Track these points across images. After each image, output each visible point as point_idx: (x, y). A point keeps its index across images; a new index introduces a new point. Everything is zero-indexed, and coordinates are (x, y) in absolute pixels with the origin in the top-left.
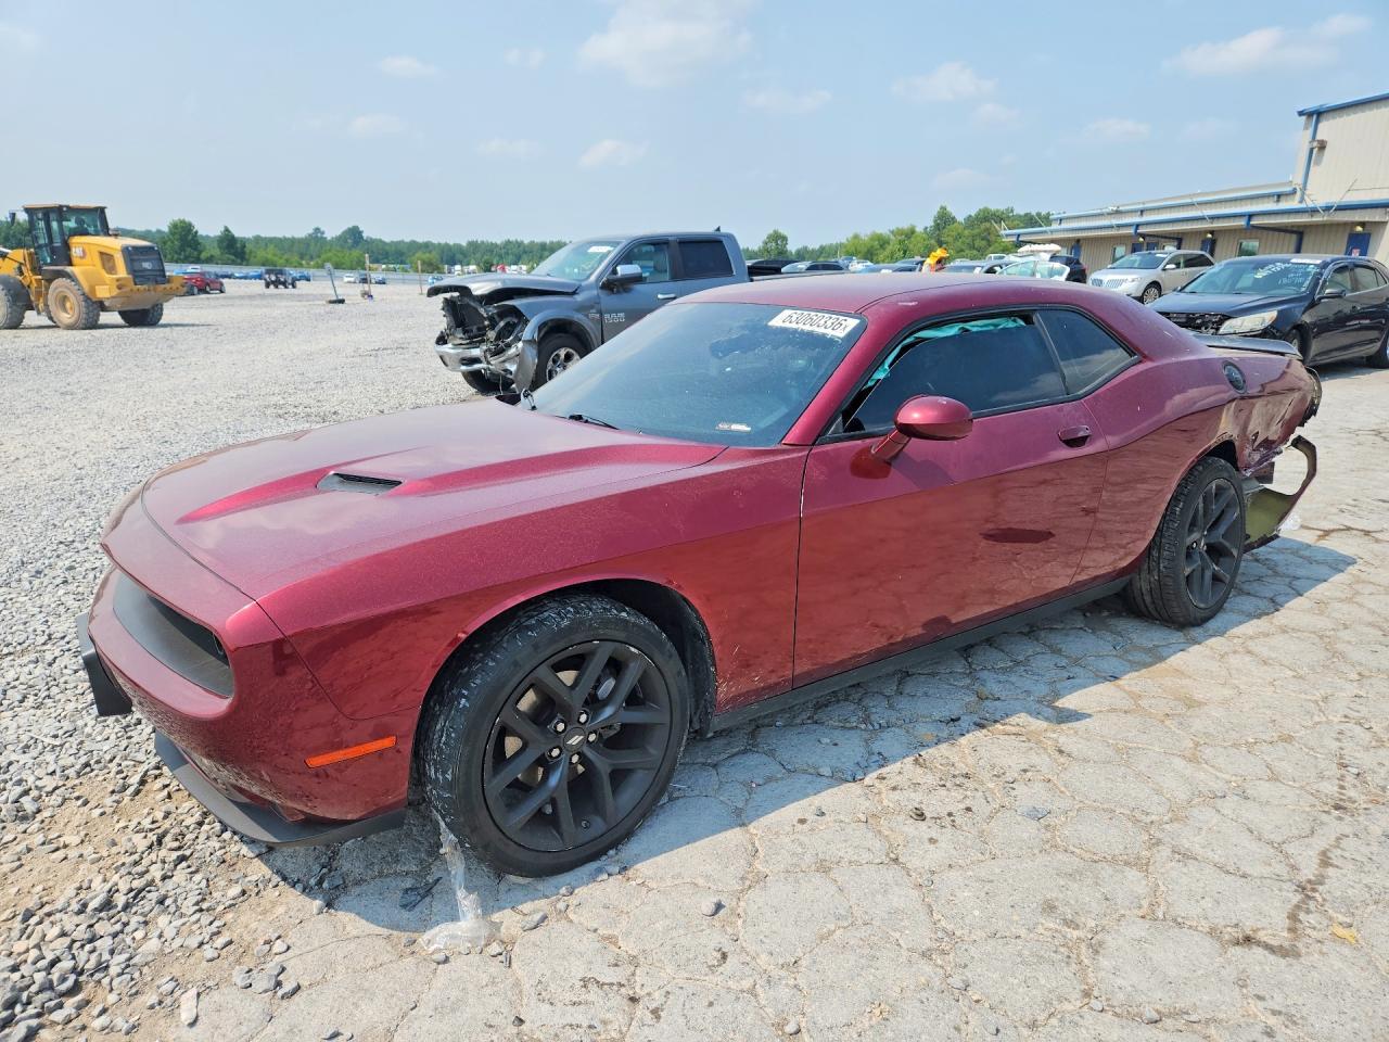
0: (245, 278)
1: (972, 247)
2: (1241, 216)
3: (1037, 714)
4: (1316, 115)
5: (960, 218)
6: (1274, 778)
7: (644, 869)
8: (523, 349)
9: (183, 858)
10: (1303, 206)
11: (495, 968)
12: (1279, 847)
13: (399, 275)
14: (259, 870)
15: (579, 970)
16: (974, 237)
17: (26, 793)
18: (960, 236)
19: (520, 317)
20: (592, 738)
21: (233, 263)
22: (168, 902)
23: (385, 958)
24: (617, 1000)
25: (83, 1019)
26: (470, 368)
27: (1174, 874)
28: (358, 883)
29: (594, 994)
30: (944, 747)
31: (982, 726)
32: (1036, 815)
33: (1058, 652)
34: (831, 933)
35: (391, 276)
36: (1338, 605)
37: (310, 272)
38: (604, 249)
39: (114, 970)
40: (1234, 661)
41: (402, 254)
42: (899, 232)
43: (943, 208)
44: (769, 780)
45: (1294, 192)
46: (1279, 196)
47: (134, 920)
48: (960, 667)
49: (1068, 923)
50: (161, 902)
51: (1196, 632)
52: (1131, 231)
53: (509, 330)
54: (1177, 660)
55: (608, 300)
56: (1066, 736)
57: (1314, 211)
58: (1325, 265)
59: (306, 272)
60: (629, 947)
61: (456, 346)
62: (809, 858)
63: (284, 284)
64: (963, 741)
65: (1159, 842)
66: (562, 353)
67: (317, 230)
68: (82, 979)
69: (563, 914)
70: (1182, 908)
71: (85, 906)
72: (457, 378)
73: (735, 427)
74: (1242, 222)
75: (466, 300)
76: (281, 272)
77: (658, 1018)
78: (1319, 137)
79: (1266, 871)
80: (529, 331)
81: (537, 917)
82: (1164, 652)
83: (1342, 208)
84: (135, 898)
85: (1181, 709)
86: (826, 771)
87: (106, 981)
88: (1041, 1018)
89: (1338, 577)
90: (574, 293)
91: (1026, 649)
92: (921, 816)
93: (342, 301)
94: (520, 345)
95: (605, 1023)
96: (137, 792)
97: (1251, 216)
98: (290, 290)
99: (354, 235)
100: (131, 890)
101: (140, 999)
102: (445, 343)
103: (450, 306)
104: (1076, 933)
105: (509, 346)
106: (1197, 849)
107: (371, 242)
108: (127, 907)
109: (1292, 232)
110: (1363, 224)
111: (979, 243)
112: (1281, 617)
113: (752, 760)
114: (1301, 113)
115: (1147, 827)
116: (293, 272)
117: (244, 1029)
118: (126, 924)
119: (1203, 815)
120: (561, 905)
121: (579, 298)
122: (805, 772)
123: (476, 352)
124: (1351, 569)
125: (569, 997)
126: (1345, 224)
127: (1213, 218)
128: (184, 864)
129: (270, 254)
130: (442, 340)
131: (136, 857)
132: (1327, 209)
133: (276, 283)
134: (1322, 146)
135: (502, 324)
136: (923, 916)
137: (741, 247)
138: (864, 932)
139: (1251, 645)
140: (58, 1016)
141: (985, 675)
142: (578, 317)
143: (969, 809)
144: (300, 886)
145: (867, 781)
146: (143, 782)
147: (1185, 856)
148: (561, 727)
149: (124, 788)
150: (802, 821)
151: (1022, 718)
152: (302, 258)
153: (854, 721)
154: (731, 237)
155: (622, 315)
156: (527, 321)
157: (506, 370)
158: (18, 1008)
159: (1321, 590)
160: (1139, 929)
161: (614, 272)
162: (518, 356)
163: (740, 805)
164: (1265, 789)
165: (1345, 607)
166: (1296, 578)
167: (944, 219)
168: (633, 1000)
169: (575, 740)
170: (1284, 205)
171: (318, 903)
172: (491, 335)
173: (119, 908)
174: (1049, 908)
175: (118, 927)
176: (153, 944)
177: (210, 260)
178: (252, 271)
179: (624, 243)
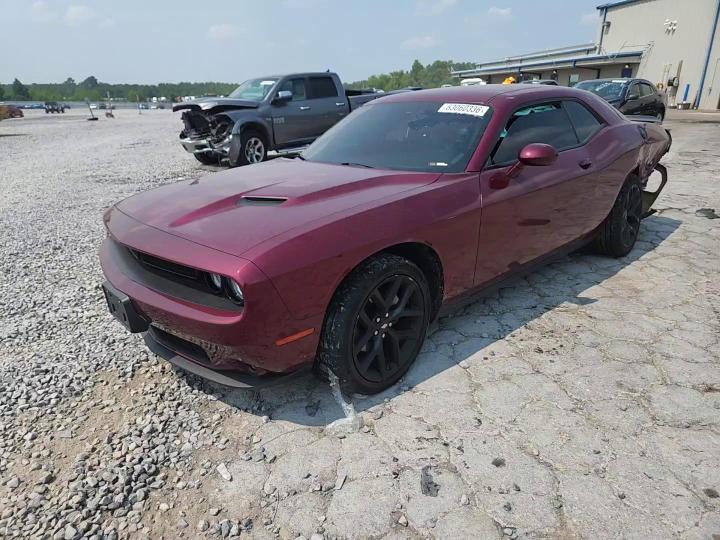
0: (31, 108)
1: (432, 81)
2: (571, 61)
3: (571, 302)
4: (605, 9)
5: (425, 66)
6: (689, 320)
7: (420, 386)
8: (233, 139)
9: (179, 404)
10: (601, 55)
11: (371, 437)
12: (706, 349)
13: (123, 104)
14: (223, 406)
15: (413, 435)
16: (434, 76)
17: (71, 381)
18: (426, 76)
19: (229, 122)
20: (390, 324)
21: (23, 100)
22: (184, 425)
23: (313, 439)
24: (438, 445)
25: (169, 485)
26: (201, 151)
27: (667, 365)
28: (278, 407)
29: (425, 444)
30: (536, 320)
31: (549, 309)
32: (594, 345)
33: (566, 273)
34: (524, 407)
35: (118, 104)
36: (682, 243)
37: (70, 103)
38: (270, 83)
39: (174, 460)
40: (647, 270)
41: (121, 92)
42: (395, 74)
43: (416, 61)
44: (460, 342)
45: (595, 49)
46: (588, 51)
47: (171, 436)
48: (525, 283)
49: (632, 391)
50: (181, 425)
51: (624, 259)
52: (517, 71)
53: (223, 128)
54: (622, 272)
55: (276, 111)
56: (587, 309)
57: (606, 58)
58: (628, 83)
59: (67, 103)
60: (430, 422)
61: (192, 139)
62: (497, 375)
63: (57, 111)
64: (543, 316)
65: (653, 352)
66: (253, 140)
67: (70, 79)
68: (158, 466)
69: (390, 410)
70: (677, 379)
71: (141, 431)
72: (190, 157)
73: (438, 164)
74: (571, 65)
75: (196, 113)
76: (54, 104)
77: (463, 451)
78: (607, 20)
79: (705, 360)
80: (235, 129)
81: (380, 413)
82: (615, 269)
83: (619, 56)
84: (165, 425)
85: (634, 294)
86: (485, 335)
87: (172, 465)
88: (638, 431)
89: (676, 231)
90: (256, 108)
91: (552, 273)
92: (540, 351)
93: (96, 119)
94: (231, 137)
95: (438, 456)
96: (133, 376)
97: (575, 61)
98: (61, 114)
99: (92, 81)
100: (161, 422)
101: (195, 472)
102: (186, 137)
103: (185, 117)
104: (636, 395)
105: (225, 137)
106: (672, 353)
107: (102, 85)
108: (163, 430)
109: (594, 69)
110: (628, 64)
111: (436, 79)
112: (659, 249)
113: (448, 333)
114: (598, 8)
115: (644, 346)
116: (63, 104)
117: (259, 479)
118: (167, 438)
119: (666, 338)
120: (388, 406)
121: (260, 110)
122: (474, 336)
123: (204, 142)
124: (681, 226)
125: (415, 446)
126: (620, 64)
127: (557, 63)
128: (181, 407)
129: (43, 93)
130: (183, 136)
131: (153, 406)
132: (613, 57)
133: (52, 110)
134: (609, 24)
135: (219, 126)
136: (563, 394)
137: (343, 82)
138: (540, 404)
139: (652, 263)
140: (155, 485)
141: (538, 286)
142: (260, 120)
143: (561, 346)
144: (251, 411)
145: (507, 338)
146: (133, 371)
147: (668, 357)
148: (378, 320)
149: (125, 374)
150: (486, 359)
151: (565, 304)
152: (63, 96)
153: (486, 312)
154: (335, 75)
155: (283, 119)
156: (233, 124)
157: (223, 151)
158: (133, 484)
159: (671, 237)
160: (663, 390)
161: (278, 95)
162: (229, 143)
163: (451, 354)
164: (688, 325)
165: (686, 244)
166: (657, 232)
167: (417, 66)
168: (446, 445)
169: (384, 326)
170: (591, 56)
171: (265, 418)
172: (214, 132)
173: (160, 430)
174: (620, 385)
175: (164, 440)
176: (187, 446)
177: (8, 99)
178: (35, 104)
179: (281, 79)
